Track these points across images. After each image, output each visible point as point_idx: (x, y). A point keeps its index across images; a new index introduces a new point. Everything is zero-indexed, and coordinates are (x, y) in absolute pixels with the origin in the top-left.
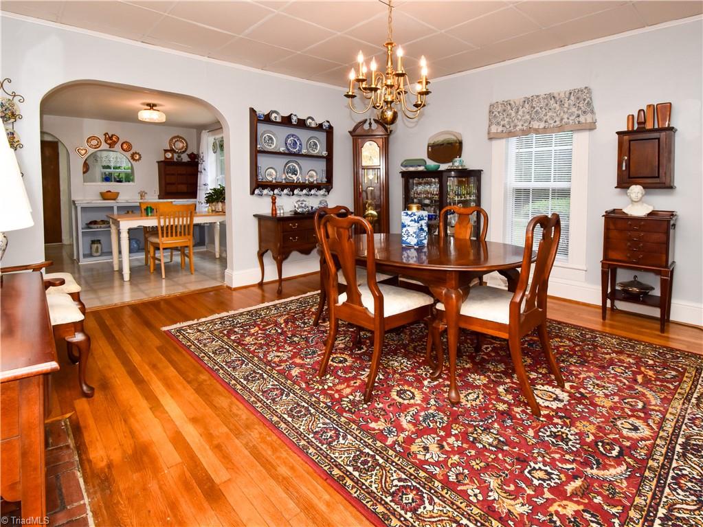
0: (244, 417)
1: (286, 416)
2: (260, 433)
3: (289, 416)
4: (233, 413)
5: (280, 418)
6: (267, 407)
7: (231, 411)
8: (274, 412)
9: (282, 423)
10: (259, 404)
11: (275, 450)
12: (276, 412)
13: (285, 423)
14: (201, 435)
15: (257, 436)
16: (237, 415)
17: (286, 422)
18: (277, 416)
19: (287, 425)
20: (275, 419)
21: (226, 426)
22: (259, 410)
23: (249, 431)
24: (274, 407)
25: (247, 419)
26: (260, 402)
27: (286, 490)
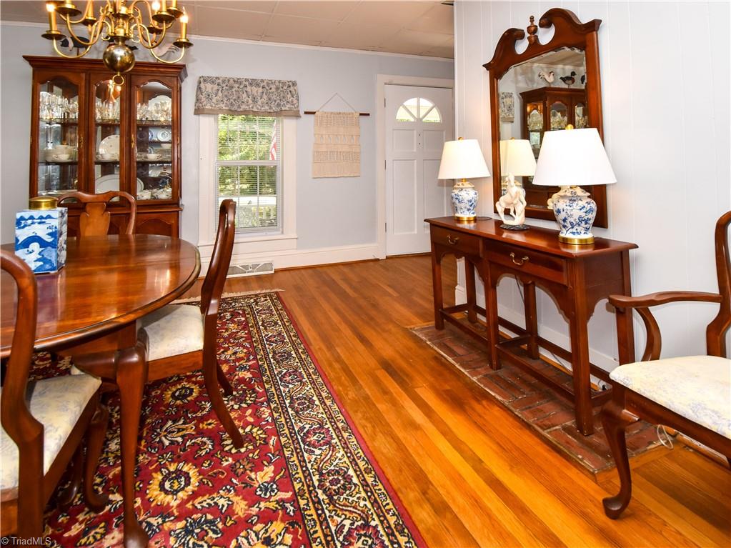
0: (360, 415)
1: (317, 402)
2: (347, 394)
3: (314, 401)
4: (370, 422)
5: (324, 402)
6: (332, 418)
7: (373, 427)
8: (327, 410)
9: (324, 397)
10: (340, 425)
11: (339, 379)
12: (324, 409)
13: (321, 396)
14: (403, 407)
15: (350, 393)
16: (367, 419)
17: (319, 396)
18: (326, 405)
19: (320, 393)
20: (328, 403)
21: (378, 410)
22: (342, 417)
23: (356, 398)
24: (324, 416)
25: (357, 412)
26: (337, 428)
27: (339, 356)
